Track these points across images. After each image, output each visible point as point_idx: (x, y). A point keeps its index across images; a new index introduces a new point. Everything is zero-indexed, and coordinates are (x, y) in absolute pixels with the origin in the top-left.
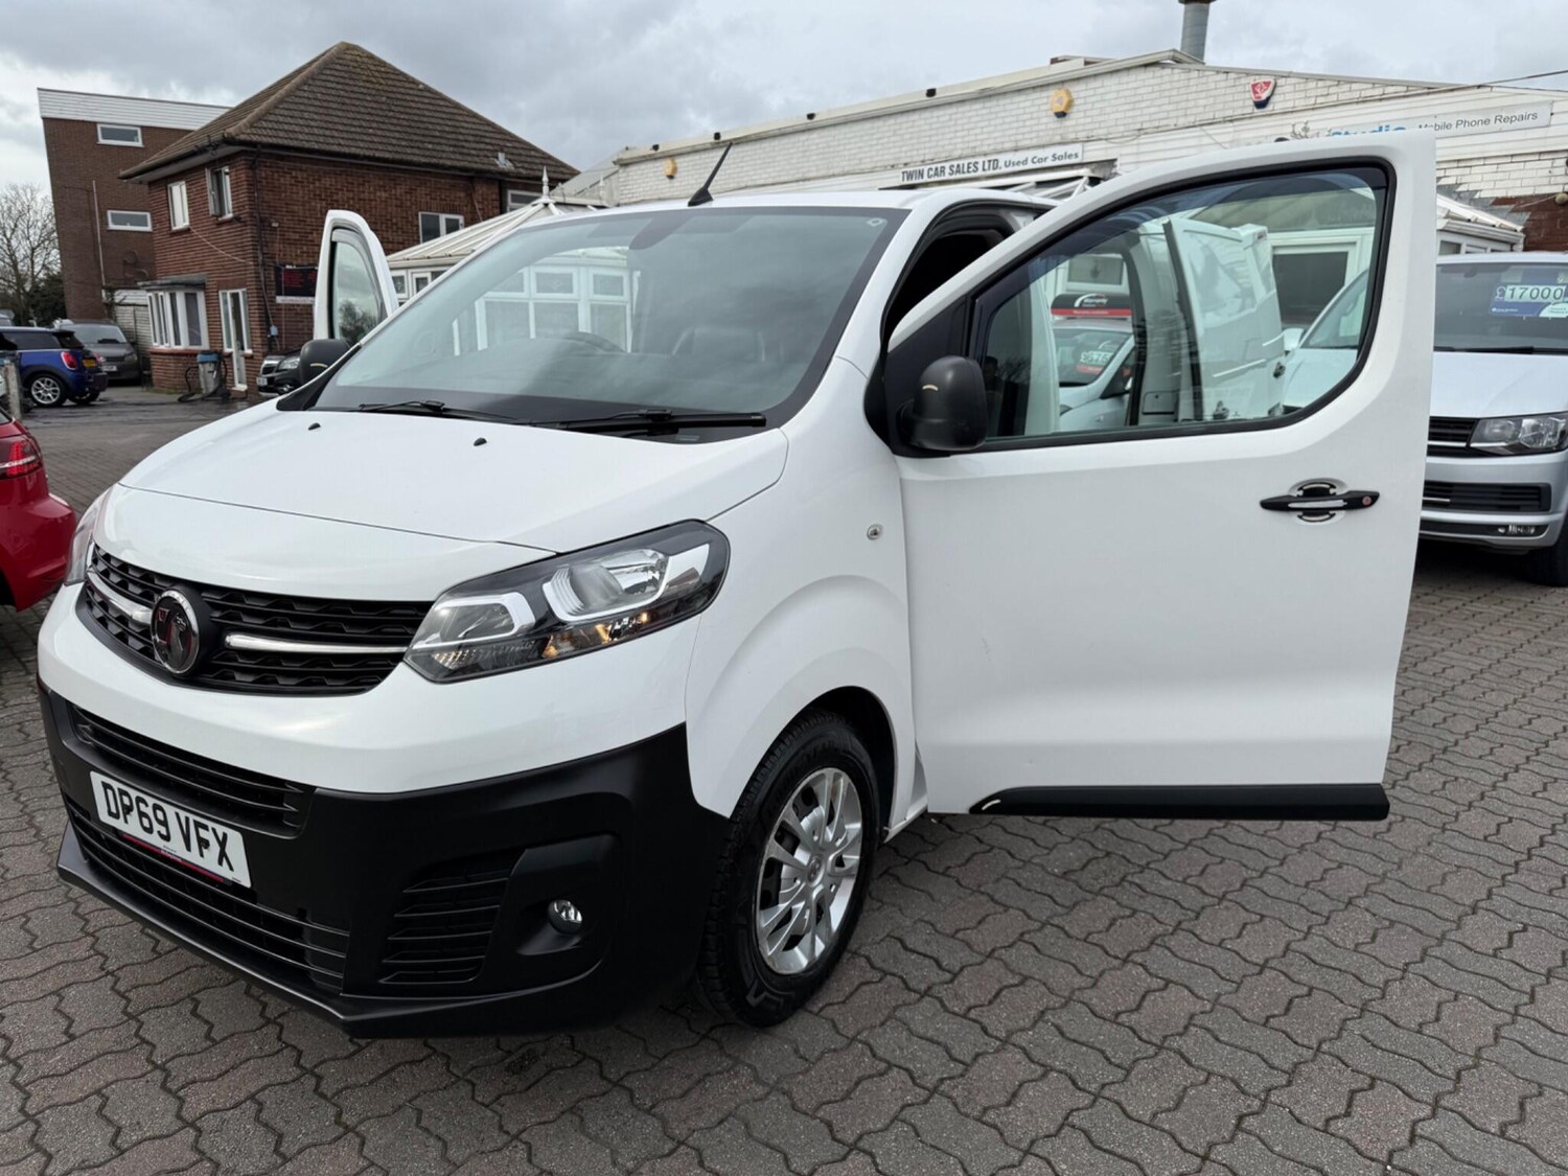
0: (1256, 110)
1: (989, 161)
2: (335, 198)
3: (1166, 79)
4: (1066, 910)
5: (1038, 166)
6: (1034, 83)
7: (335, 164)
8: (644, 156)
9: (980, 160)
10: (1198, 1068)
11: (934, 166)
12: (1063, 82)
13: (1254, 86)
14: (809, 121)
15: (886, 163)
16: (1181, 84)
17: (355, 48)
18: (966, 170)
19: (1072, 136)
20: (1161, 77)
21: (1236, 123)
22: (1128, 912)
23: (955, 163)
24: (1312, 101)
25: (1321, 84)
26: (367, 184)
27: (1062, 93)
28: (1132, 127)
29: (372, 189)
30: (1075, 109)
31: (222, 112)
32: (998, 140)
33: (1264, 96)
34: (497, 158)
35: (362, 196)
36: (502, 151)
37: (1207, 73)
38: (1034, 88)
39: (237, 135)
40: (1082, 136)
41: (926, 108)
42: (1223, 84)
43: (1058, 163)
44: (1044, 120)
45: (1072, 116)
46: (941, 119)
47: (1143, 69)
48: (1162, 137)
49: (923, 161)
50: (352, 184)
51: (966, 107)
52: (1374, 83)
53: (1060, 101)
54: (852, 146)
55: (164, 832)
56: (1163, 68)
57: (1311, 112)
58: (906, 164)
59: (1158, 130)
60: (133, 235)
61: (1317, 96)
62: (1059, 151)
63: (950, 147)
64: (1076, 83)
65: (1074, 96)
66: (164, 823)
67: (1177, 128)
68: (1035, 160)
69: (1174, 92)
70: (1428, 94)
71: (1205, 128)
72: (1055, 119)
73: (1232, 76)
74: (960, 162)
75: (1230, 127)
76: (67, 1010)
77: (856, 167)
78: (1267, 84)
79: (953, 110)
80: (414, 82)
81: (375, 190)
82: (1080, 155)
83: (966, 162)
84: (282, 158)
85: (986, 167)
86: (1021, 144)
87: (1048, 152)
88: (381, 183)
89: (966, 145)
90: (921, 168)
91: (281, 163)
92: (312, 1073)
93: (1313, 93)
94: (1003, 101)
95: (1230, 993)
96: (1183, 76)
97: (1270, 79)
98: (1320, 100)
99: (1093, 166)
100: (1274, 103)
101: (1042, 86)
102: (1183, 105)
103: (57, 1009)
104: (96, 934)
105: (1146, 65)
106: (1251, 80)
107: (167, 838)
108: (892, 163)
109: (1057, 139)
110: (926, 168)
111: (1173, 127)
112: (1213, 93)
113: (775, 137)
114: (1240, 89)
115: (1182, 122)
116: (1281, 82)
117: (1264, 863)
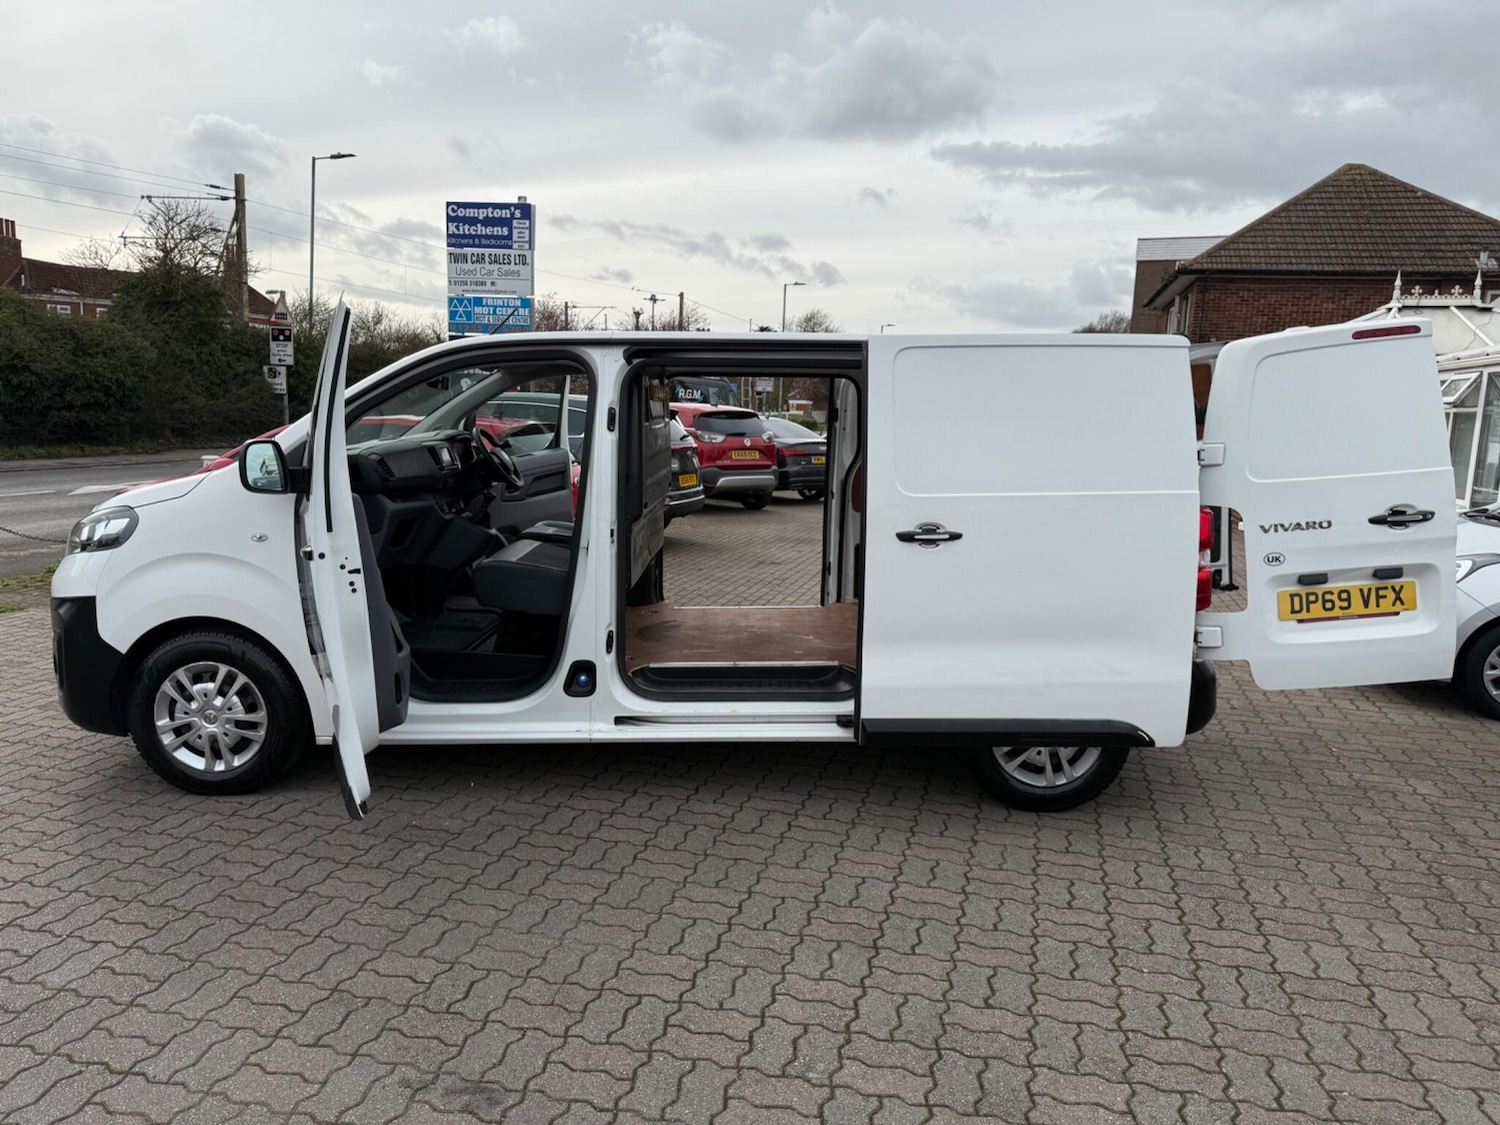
2: (1278, 312)
7: (1283, 281)
26: (1314, 298)
29: (1319, 302)
34: (1478, 257)
35: (1307, 309)
36: (1485, 250)
39: (1191, 265)
50: (1299, 298)
81: (1322, 302)
84: (1231, 281)
88: (1330, 295)
91: (1230, 286)
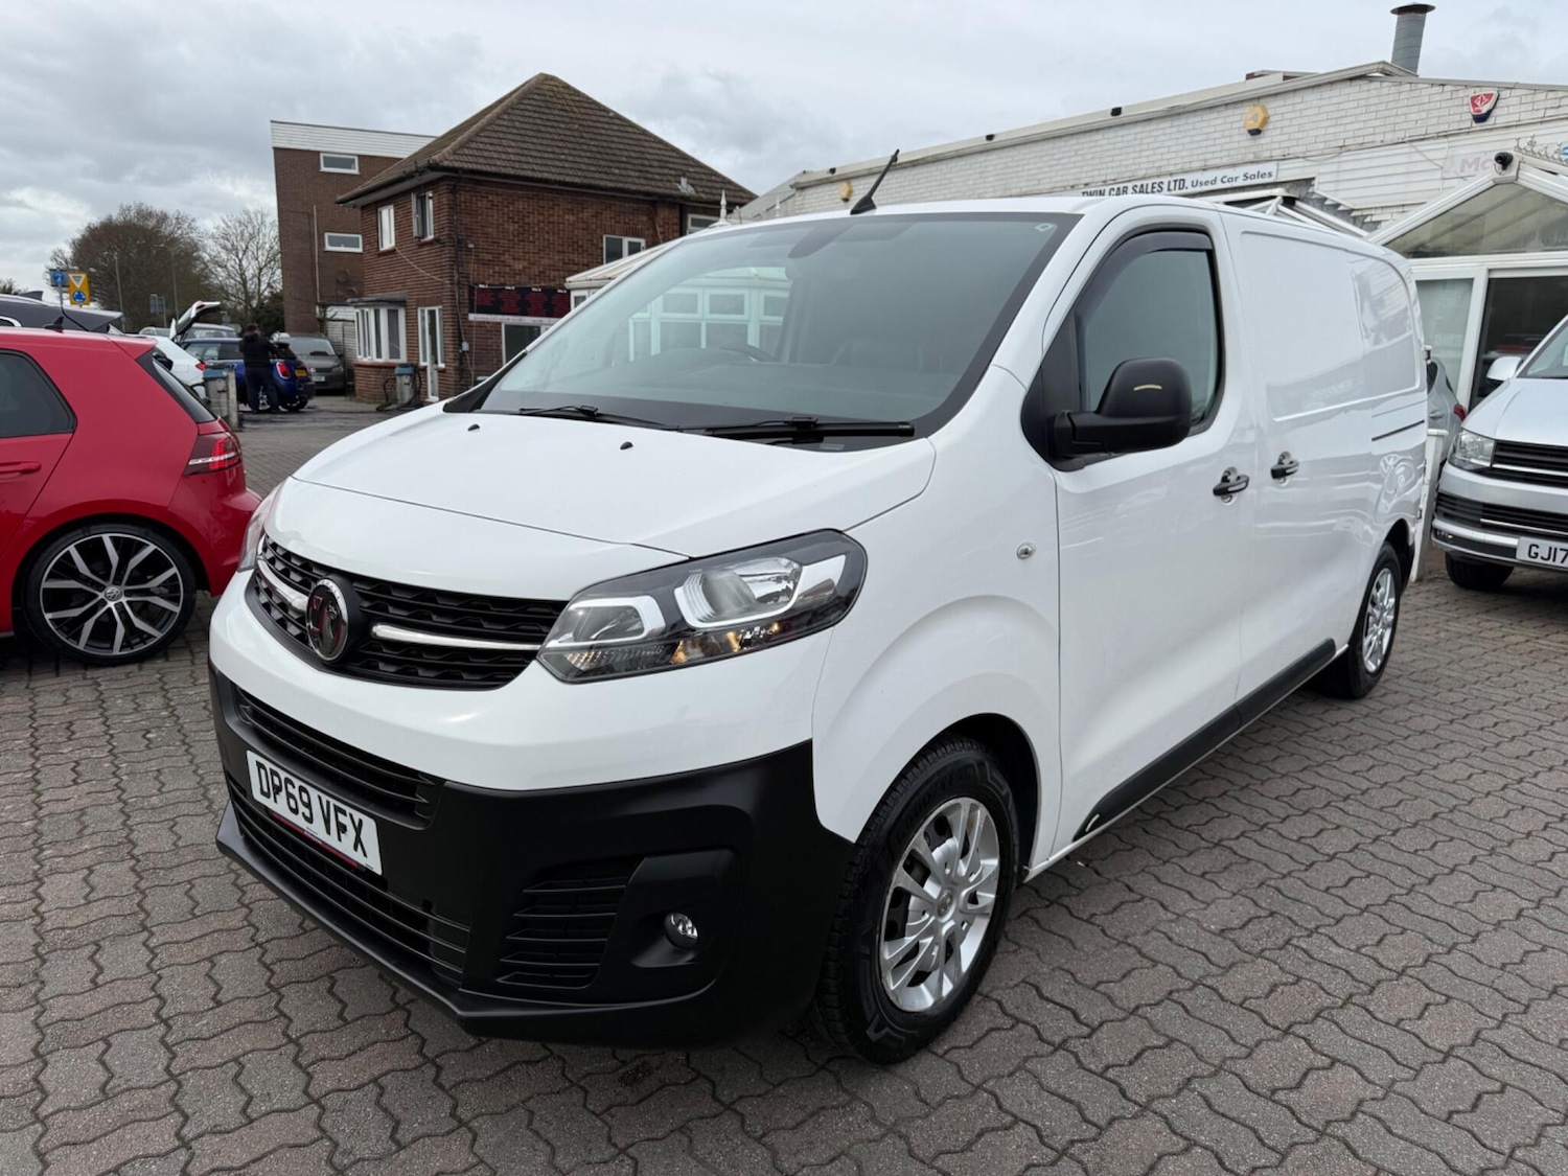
0: (1474, 124)
1: (1175, 181)
2: (526, 220)
3: (1374, 93)
4: (1221, 971)
5: (1228, 185)
6: (1227, 100)
7: (527, 188)
8: (821, 180)
9: (1165, 180)
10: (1365, 1161)
11: (1116, 187)
12: (1259, 98)
13: (1473, 99)
14: (988, 142)
15: (1066, 184)
16: (1391, 98)
17: (553, 78)
18: (1149, 190)
19: (1267, 154)
20: (1368, 91)
21: (1450, 139)
22: (1291, 979)
23: (1139, 183)
24: (1540, 114)
25: (1551, 95)
26: (556, 208)
27: (1258, 110)
28: (1333, 144)
29: (561, 213)
30: (1271, 126)
31: (429, 141)
32: (1186, 160)
33: (1484, 109)
34: (680, 182)
35: (551, 219)
36: (684, 176)
37: (1421, 86)
38: (1227, 105)
39: (442, 161)
40: (1277, 154)
41: (1110, 127)
42: (1438, 98)
43: (1249, 182)
44: (1237, 138)
45: (1267, 133)
46: (1125, 139)
47: (1348, 83)
48: (1365, 154)
49: (1104, 182)
50: (543, 207)
51: (1153, 126)
53: (1255, 118)
54: (1031, 166)
55: (308, 814)
56: (1371, 81)
57: (1539, 126)
58: (1086, 185)
59: (1362, 147)
60: (347, 256)
61: (1546, 109)
62: (1252, 169)
63: (1133, 167)
64: (1274, 98)
65: (1270, 112)
66: (308, 805)
67: (1383, 145)
68: (1225, 180)
69: (1382, 107)
71: (1414, 144)
72: (1249, 136)
73: (1448, 88)
74: (1144, 182)
75: (1443, 143)
76: (217, 977)
77: (1035, 188)
78: (1489, 96)
79: (1138, 129)
80: (606, 110)
81: (564, 213)
82: (1274, 174)
83: (1150, 182)
84: (479, 183)
85: (1172, 187)
86: (1210, 163)
87: (1239, 172)
88: (570, 207)
89: (1151, 165)
90: (1102, 188)
91: (479, 188)
92: (433, 1063)
93: (1542, 105)
94: (1193, 119)
95: (1407, 1080)
96: (1393, 89)
97: (1494, 92)
98: (1549, 113)
99: (1288, 186)
100: (1496, 117)
101: (1234, 103)
102: (1392, 120)
103: (208, 976)
104: (251, 906)
105: (1351, 79)
106: (1471, 92)
107: (310, 820)
108: (1071, 183)
109: (1251, 157)
110: (1107, 189)
111: (1379, 144)
112: (1426, 107)
113: (952, 158)
114: (1456, 102)
115: (1389, 138)
116: (1505, 93)
117: (1453, 938)
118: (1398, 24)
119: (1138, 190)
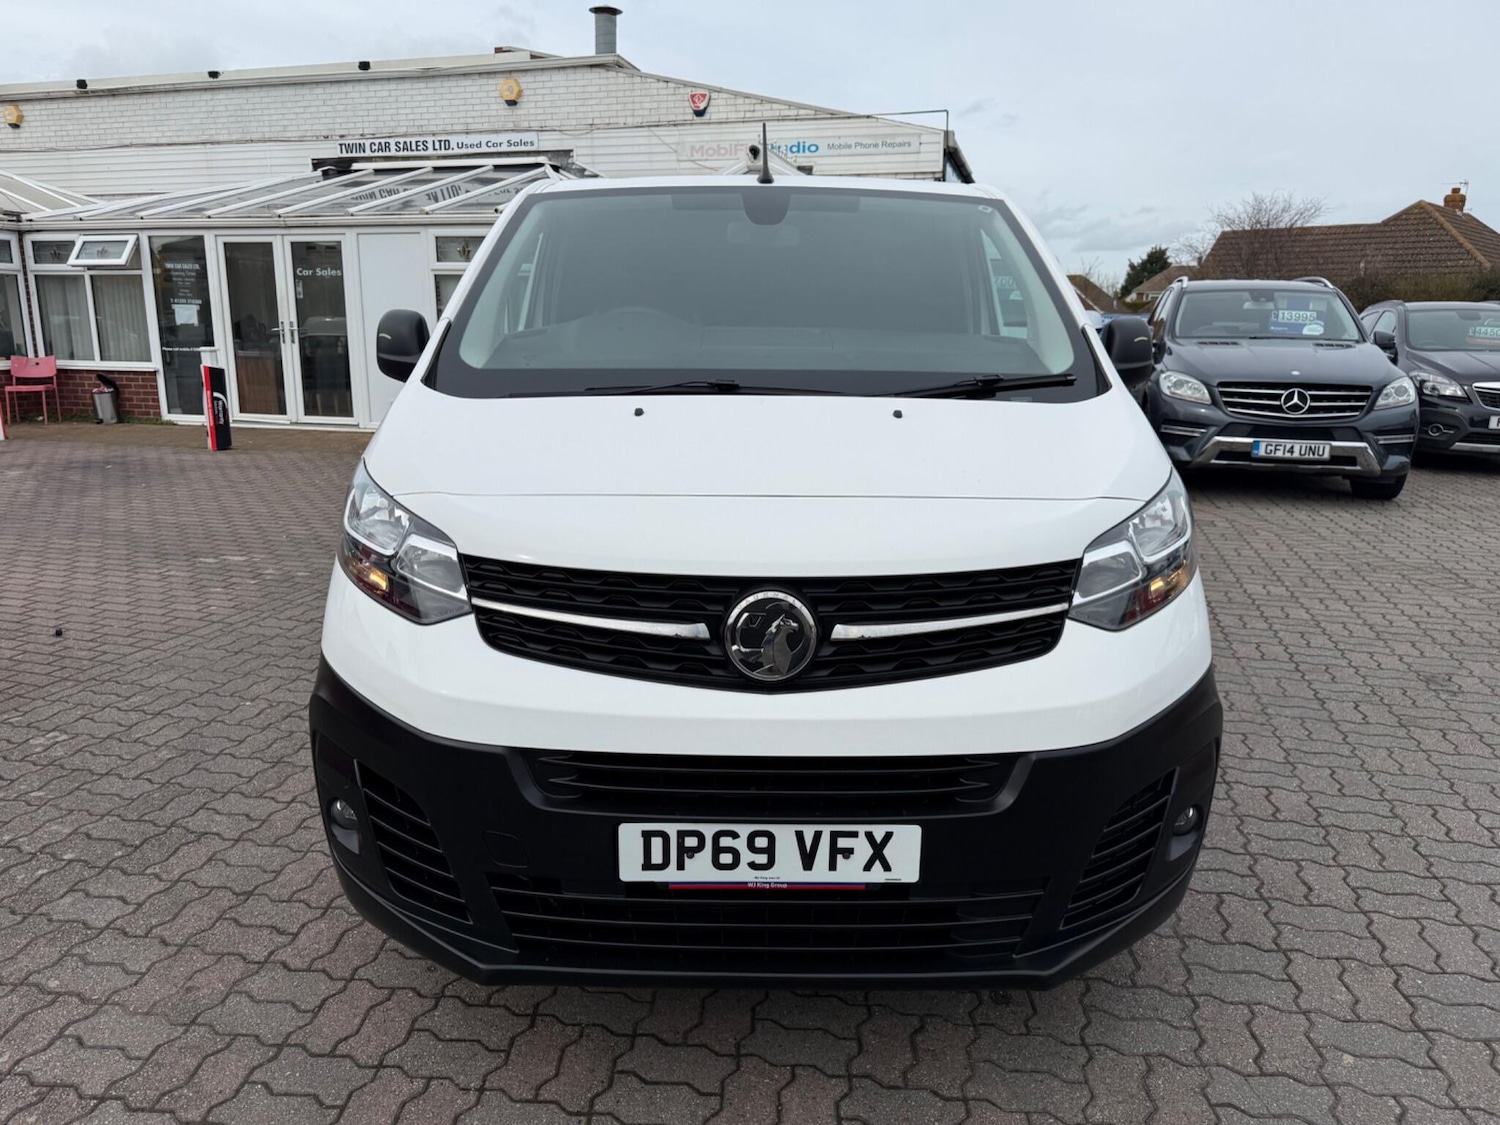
0: (695, 118)
1: (441, 141)
3: (612, 81)
5: (493, 150)
6: (481, 69)
9: (430, 139)
11: (377, 141)
12: (510, 72)
13: (693, 96)
14: (211, 79)
15: (318, 133)
16: (627, 87)
18: (414, 147)
19: (525, 125)
20: (607, 78)
21: (680, 128)
23: (402, 140)
24: (742, 115)
25: (747, 100)
27: (511, 82)
28: (584, 122)
30: (525, 99)
32: (447, 121)
33: (702, 106)
37: (649, 80)
38: (480, 74)
40: (535, 125)
41: (360, 81)
42: (664, 92)
43: (513, 149)
44: (494, 107)
45: (523, 105)
46: (379, 94)
47: (589, 69)
48: (613, 133)
49: (362, 135)
51: (407, 85)
52: (790, 105)
53: (510, 89)
54: (273, 111)
56: (608, 70)
57: (741, 125)
58: (342, 136)
59: (609, 127)
61: (745, 111)
62: (515, 137)
63: (392, 124)
64: (524, 74)
65: (523, 86)
67: (626, 127)
68: (489, 144)
69: (621, 94)
70: (832, 118)
71: (652, 129)
72: (506, 106)
73: (671, 85)
74: (408, 140)
75: (674, 131)
77: (280, 135)
78: (704, 96)
79: (392, 86)
82: (536, 144)
83: (414, 140)
85: (437, 146)
86: (472, 127)
87: (503, 138)
89: (411, 123)
90: (362, 142)
93: (742, 108)
94: (447, 83)
96: (628, 80)
97: (706, 92)
98: (748, 115)
99: (550, 155)
100: (710, 113)
101: (488, 73)
102: (630, 106)
105: (592, 66)
106: (689, 90)
108: (325, 134)
109: (510, 126)
110: (368, 143)
111: (622, 126)
112: (656, 98)
113: (166, 92)
114: (679, 97)
115: (630, 121)
116: (714, 95)
118: (597, 22)
119: (401, 146)
